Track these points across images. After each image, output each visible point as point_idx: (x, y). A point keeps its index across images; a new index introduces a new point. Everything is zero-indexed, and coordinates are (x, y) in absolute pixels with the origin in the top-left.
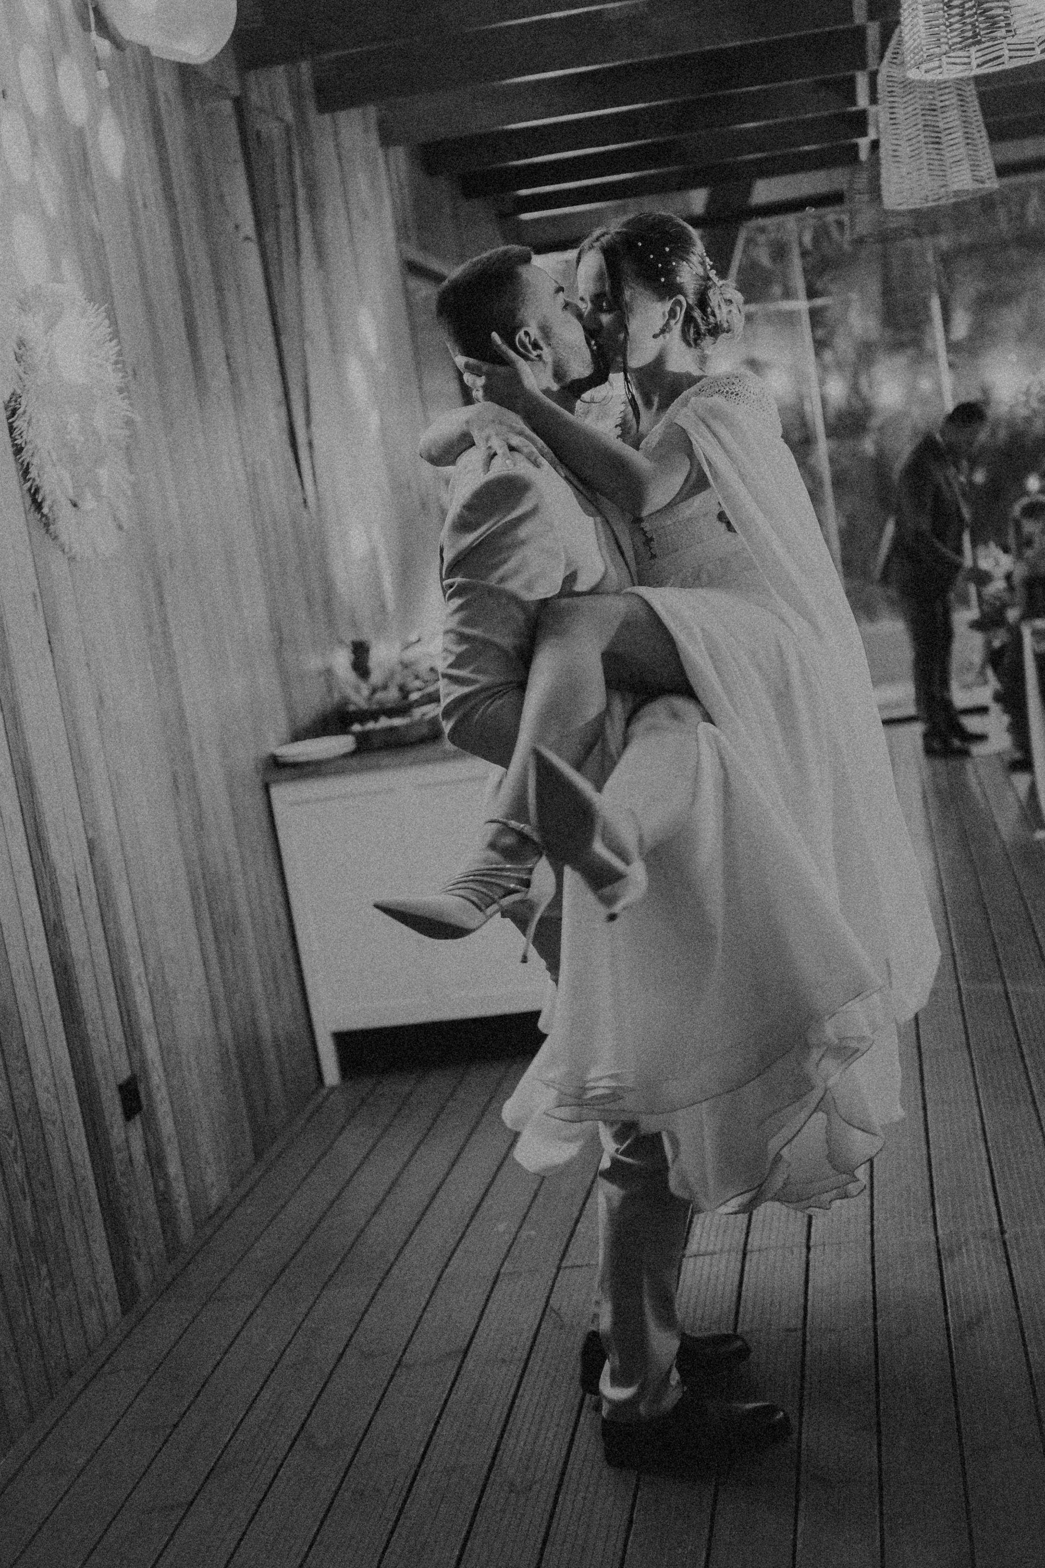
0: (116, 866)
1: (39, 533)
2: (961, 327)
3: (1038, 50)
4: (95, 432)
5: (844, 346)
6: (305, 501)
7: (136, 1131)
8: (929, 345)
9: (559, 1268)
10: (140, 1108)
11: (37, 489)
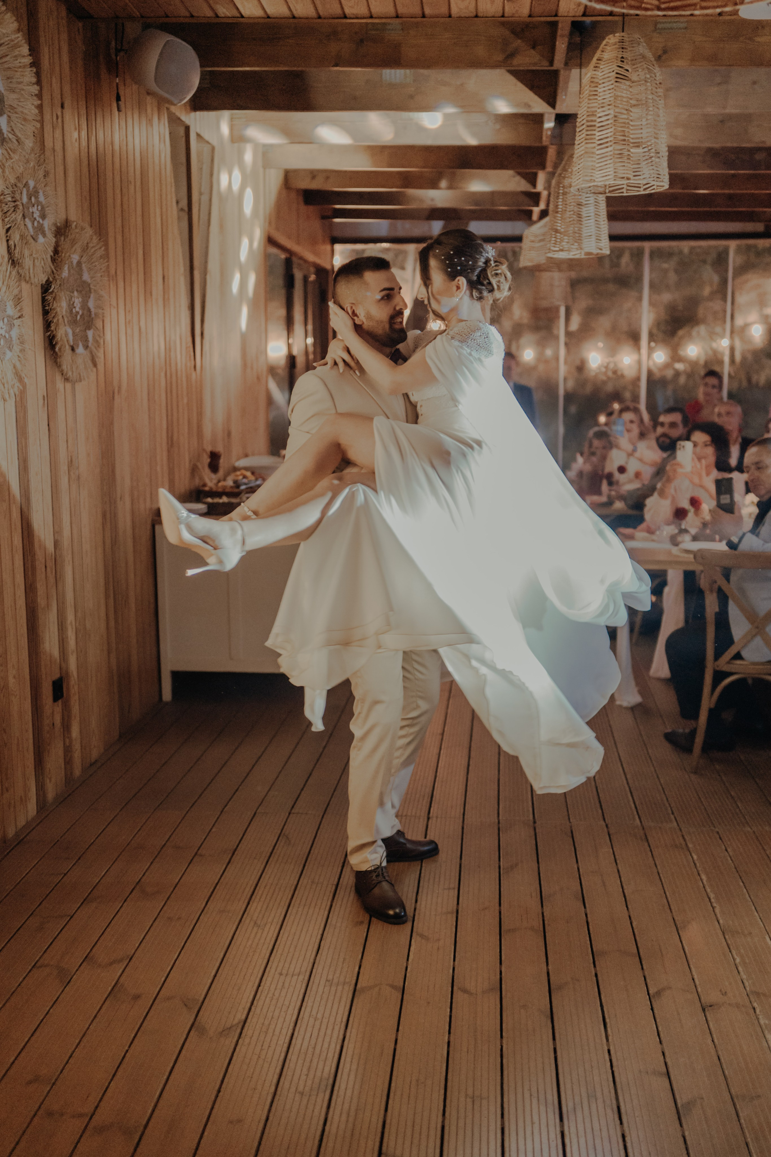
1: (50, 363)
2: (575, 325)
3: (642, 189)
4: (89, 310)
5: (507, 324)
6: (195, 367)
7: (58, 707)
8: (555, 332)
9: (289, 814)
10: (62, 696)
11: (54, 337)
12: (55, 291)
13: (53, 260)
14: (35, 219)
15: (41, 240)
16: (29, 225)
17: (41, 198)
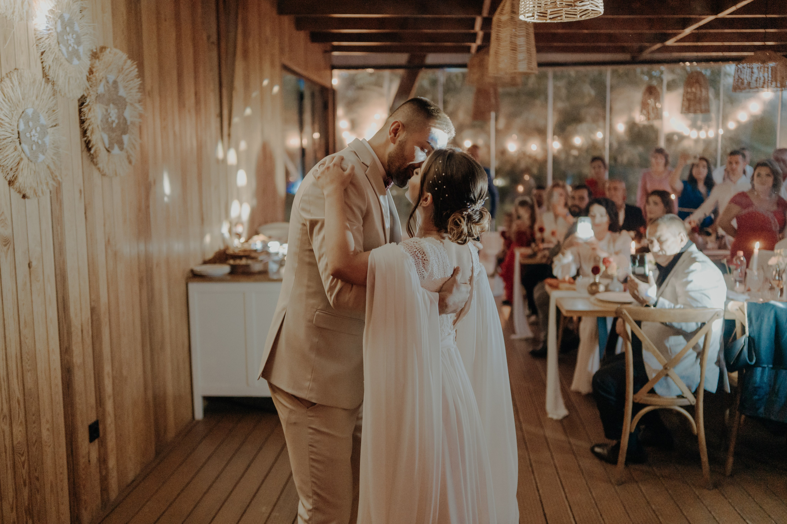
0: (105, 319)
1: (87, 162)
3: (578, 16)
4: (125, 119)
7: (94, 446)
10: (98, 436)
11: (89, 142)
12: (90, 104)
13: (88, 79)
14: (70, 45)
15: (76, 62)
16: (64, 49)
17: (77, 28)
